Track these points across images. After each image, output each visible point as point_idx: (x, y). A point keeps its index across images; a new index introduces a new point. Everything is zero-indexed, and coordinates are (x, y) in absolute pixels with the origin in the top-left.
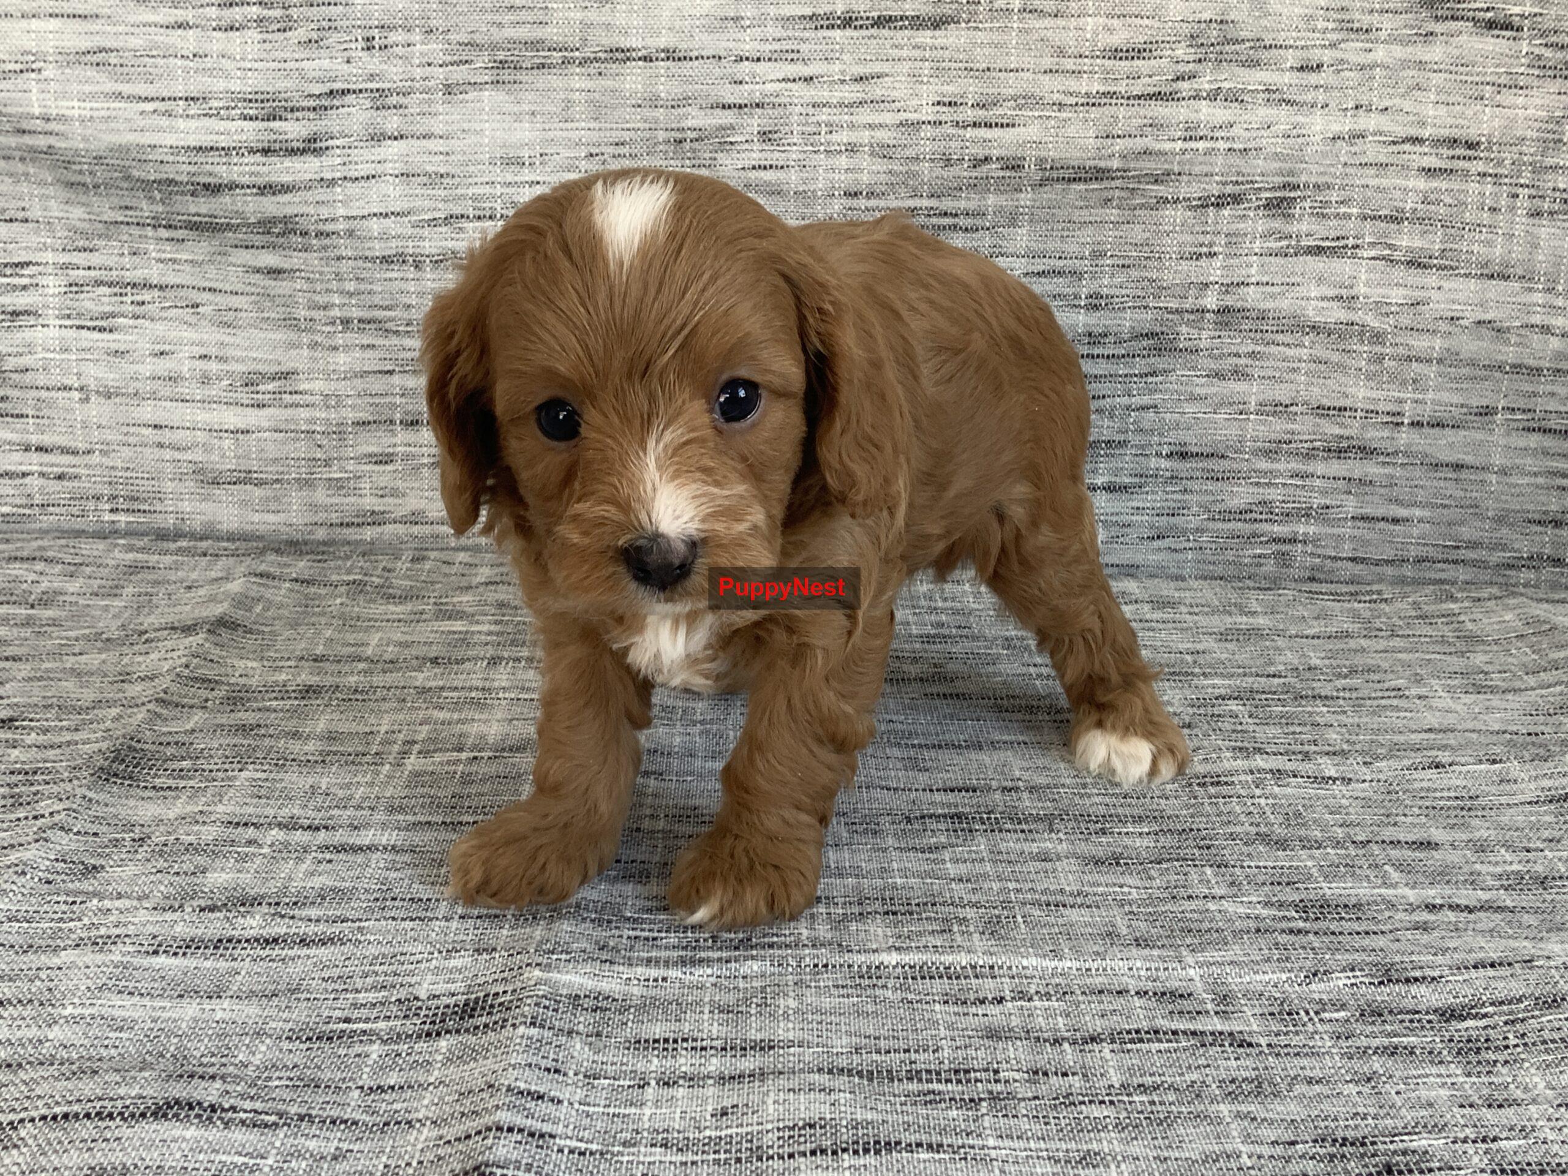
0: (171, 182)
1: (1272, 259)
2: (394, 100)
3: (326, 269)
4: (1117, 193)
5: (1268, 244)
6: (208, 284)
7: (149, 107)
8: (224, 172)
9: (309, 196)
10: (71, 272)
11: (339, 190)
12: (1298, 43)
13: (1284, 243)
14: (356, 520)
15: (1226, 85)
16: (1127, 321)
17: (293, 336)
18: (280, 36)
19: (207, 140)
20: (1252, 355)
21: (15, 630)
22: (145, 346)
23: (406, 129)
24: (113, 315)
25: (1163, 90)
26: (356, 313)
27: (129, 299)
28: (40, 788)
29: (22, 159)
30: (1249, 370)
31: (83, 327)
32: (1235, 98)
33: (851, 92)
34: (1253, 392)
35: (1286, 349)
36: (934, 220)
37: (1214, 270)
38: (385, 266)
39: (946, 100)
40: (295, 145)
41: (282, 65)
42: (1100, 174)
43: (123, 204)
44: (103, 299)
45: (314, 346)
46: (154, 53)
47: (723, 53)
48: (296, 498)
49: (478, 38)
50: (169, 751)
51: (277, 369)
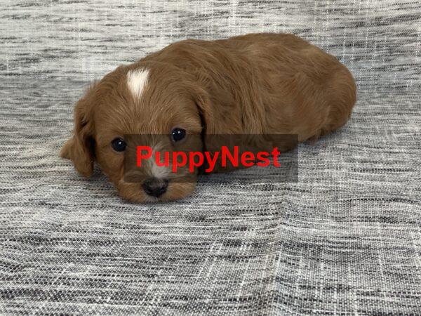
17: (311, 17)
22: (262, 22)
24: (253, 12)
26: (334, 7)
27: (258, 7)
45: (318, 20)
51: (305, 28)
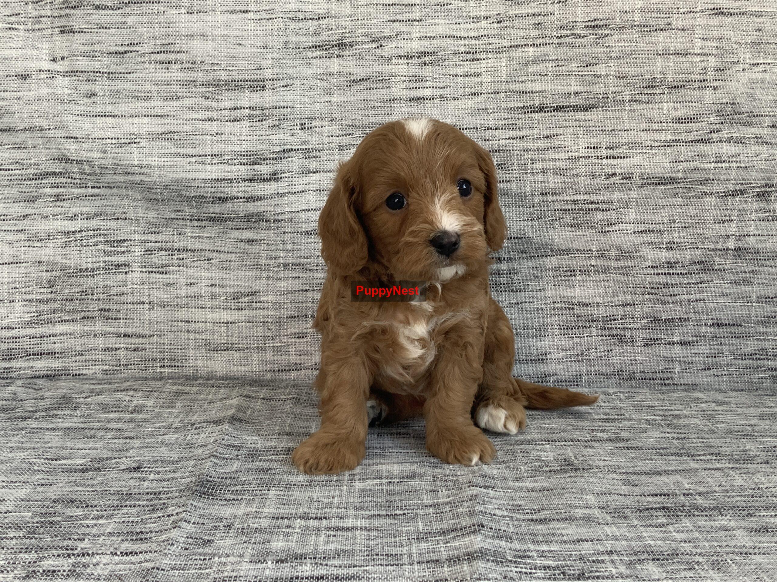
0: (202, 197)
1: (761, 223)
2: (314, 154)
3: (277, 239)
4: (681, 190)
5: (759, 215)
6: (216, 249)
7: (193, 160)
8: (228, 191)
9: (272, 202)
10: (147, 244)
11: (286, 198)
12: (771, 114)
13: (767, 214)
14: (286, 368)
15: (735, 135)
16: (687, 256)
17: (258, 273)
18: (259, 124)
19: (221, 175)
20: (753, 272)
21: (126, 424)
22: (183, 281)
23: (320, 168)
24: (167, 265)
25: (704, 138)
26: (291, 261)
27: (175, 257)
28: (166, 501)
29: (126, 188)
30: (751, 280)
31: (152, 272)
32: (740, 141)
33: (543, 144)
34: (754, 291)
35: (770, 269)
36: (587, 206)
37: (732, 228)
38: (307, 236)
39: (592, 146)
40: (265, 176)
41: (260, 138)
42: (672, 181)
43: (176, 209)
44: (163, 257)
45: (268, 278)
46: (197, 133)
47: (479, 126)
48: (256, 357)
49: (356, 122)
50: (228, 481)
51: (249, 290)
